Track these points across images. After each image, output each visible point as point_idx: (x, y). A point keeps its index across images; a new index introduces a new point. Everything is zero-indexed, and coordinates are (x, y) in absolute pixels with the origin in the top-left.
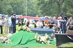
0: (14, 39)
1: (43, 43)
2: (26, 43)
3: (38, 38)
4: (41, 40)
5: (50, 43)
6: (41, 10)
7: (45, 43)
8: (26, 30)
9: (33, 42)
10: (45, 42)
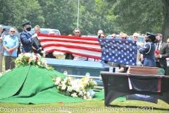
0: (4, 84)
1: (74, 95)
2: (33, 95)
3: (63, 83)
4: (70, 89)
5: (94, 97)
6: (115, 14)
7: (80, 96)
8: (36, 63)
9: (49, 92)
10: (81, 93)
